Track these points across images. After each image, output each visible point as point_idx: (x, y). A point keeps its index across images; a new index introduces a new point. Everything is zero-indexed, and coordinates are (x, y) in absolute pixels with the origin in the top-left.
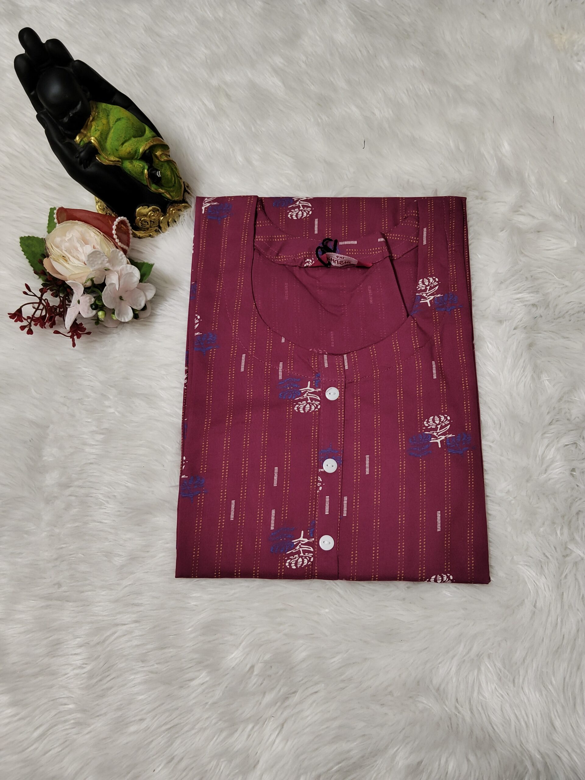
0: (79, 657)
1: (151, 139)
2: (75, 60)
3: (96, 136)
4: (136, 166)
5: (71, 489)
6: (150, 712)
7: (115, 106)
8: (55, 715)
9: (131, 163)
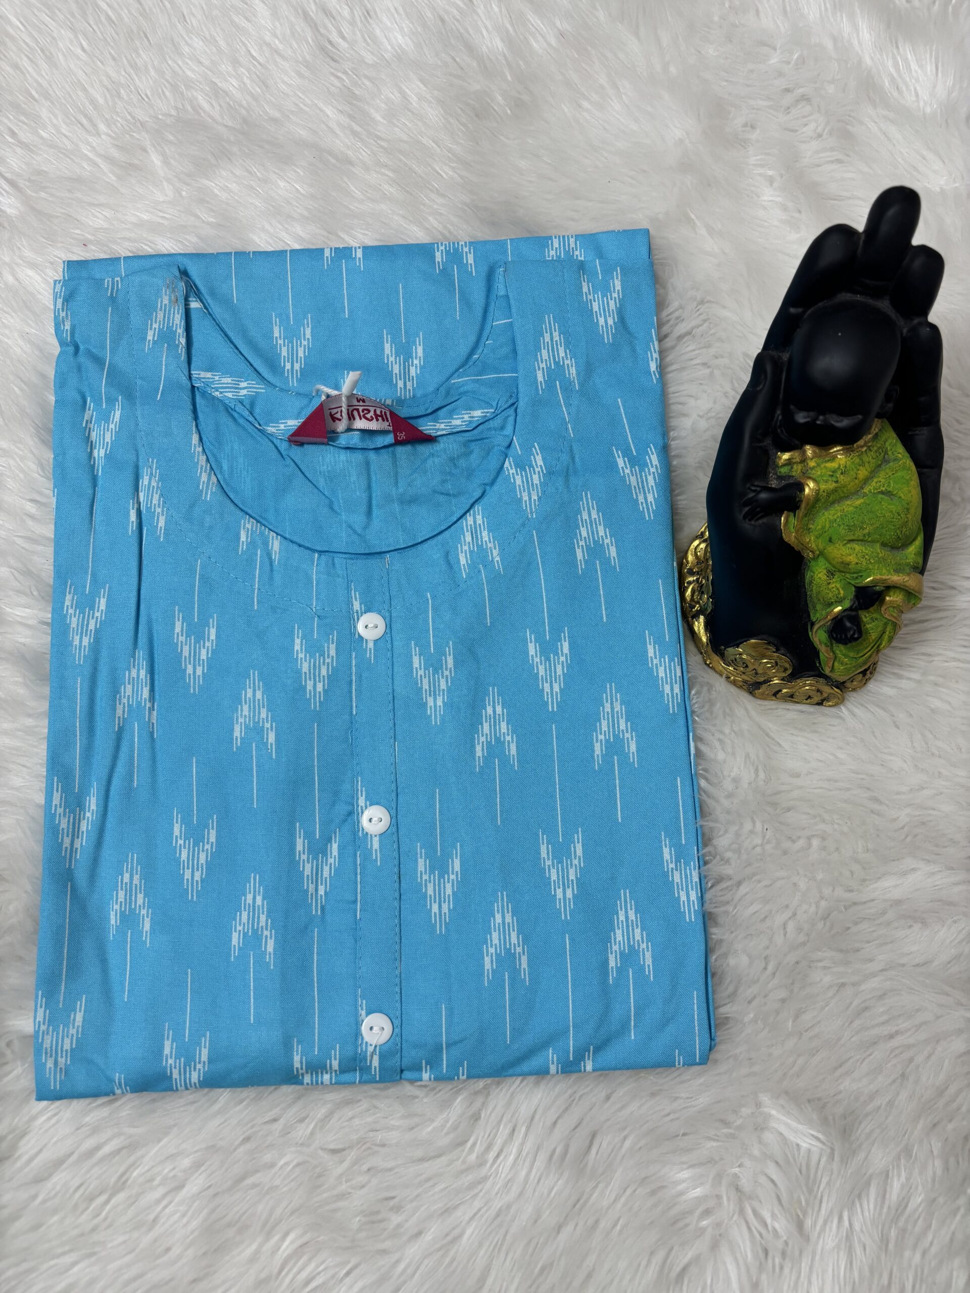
4: (832, 585)
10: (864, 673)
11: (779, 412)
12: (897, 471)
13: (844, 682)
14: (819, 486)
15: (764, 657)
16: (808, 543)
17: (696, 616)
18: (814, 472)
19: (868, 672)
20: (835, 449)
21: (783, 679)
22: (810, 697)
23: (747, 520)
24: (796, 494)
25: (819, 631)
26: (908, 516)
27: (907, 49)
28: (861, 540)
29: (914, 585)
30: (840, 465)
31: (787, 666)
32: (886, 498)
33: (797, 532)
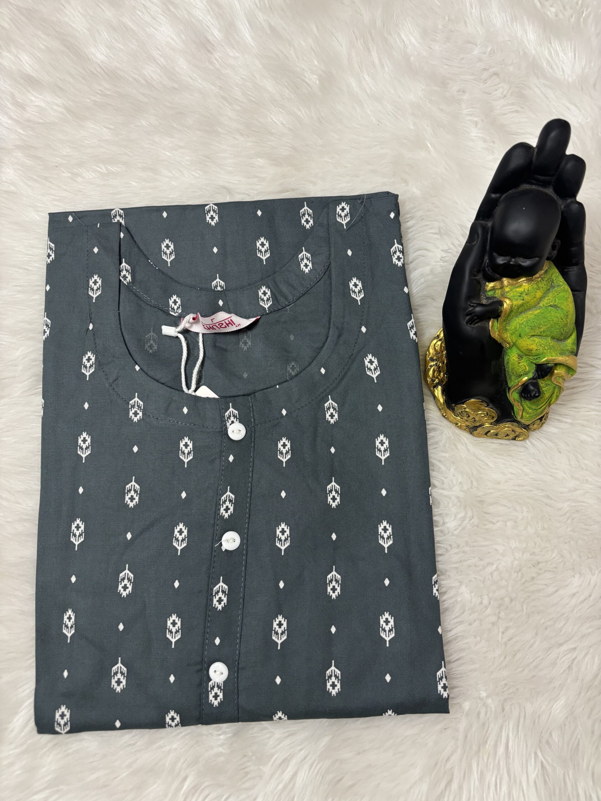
4: (522, 364)
10: (541, 419)
11: (486, 258)
12: (559, 293)
13: (529, 425)
14: (512, 302)
15: (479, 409)
16: (506, 338)
17: (435, 386)
18: (508, 294)
19: (543, 418)
20: (522, 280)
21: (491, 424)
22: (508, 435)
23: (468, 324)
24: (498, 307)
25: (513, 393)
26: (567, 320)
27: (557, 44)
28: (539, 335)
29: (572, 362)
30: (525, 290)
31: (494, 415)
32: (554, 309)
33: (499, 331)
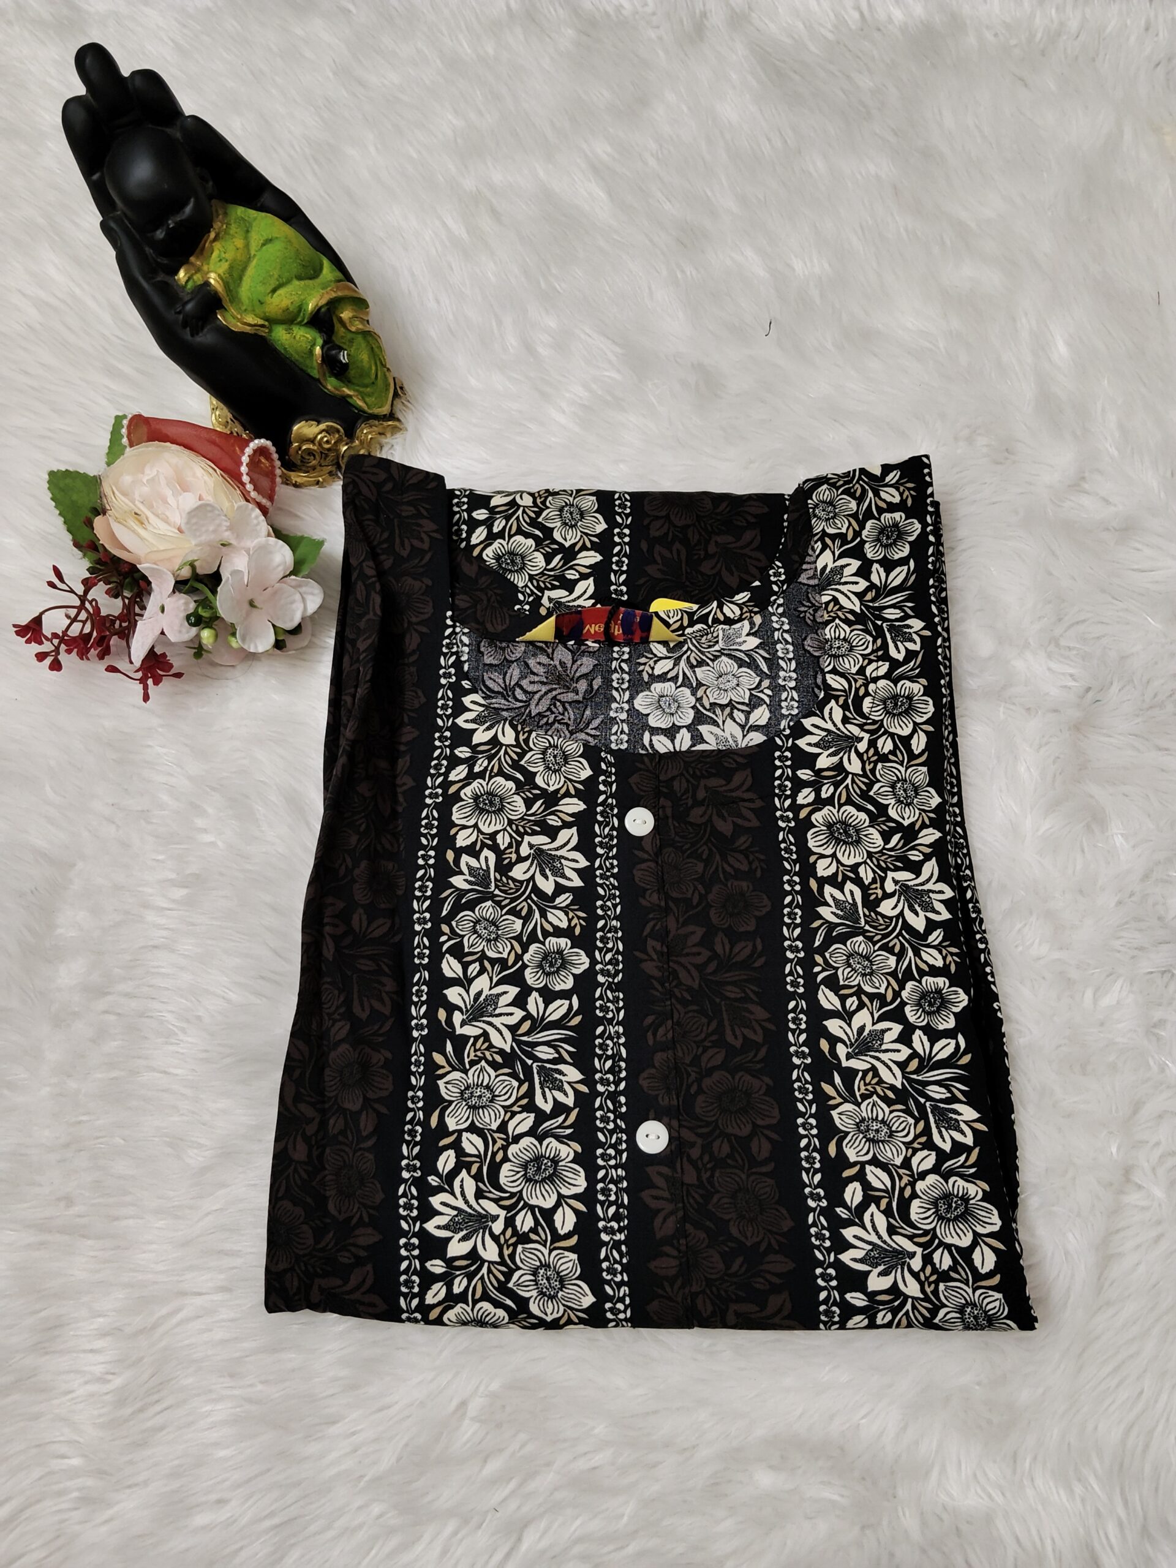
0: (100, 1358)
1: (333, 285)
2: (187, 114)
3: (221, 271)
4: (298, 337)
5: (110, 998)
6: (239, 1486)
7: (263, 214)
8: (40, 1479)
9: (289, 330)
14: (217, 272)
16: (254, 322)
23: (195, 336)
24: (207, 289)
28: (280, 286)
33: (238, 320)
